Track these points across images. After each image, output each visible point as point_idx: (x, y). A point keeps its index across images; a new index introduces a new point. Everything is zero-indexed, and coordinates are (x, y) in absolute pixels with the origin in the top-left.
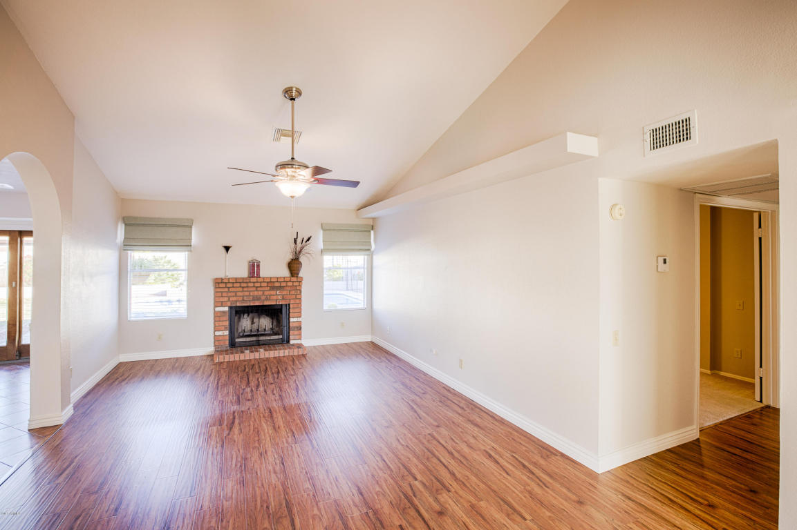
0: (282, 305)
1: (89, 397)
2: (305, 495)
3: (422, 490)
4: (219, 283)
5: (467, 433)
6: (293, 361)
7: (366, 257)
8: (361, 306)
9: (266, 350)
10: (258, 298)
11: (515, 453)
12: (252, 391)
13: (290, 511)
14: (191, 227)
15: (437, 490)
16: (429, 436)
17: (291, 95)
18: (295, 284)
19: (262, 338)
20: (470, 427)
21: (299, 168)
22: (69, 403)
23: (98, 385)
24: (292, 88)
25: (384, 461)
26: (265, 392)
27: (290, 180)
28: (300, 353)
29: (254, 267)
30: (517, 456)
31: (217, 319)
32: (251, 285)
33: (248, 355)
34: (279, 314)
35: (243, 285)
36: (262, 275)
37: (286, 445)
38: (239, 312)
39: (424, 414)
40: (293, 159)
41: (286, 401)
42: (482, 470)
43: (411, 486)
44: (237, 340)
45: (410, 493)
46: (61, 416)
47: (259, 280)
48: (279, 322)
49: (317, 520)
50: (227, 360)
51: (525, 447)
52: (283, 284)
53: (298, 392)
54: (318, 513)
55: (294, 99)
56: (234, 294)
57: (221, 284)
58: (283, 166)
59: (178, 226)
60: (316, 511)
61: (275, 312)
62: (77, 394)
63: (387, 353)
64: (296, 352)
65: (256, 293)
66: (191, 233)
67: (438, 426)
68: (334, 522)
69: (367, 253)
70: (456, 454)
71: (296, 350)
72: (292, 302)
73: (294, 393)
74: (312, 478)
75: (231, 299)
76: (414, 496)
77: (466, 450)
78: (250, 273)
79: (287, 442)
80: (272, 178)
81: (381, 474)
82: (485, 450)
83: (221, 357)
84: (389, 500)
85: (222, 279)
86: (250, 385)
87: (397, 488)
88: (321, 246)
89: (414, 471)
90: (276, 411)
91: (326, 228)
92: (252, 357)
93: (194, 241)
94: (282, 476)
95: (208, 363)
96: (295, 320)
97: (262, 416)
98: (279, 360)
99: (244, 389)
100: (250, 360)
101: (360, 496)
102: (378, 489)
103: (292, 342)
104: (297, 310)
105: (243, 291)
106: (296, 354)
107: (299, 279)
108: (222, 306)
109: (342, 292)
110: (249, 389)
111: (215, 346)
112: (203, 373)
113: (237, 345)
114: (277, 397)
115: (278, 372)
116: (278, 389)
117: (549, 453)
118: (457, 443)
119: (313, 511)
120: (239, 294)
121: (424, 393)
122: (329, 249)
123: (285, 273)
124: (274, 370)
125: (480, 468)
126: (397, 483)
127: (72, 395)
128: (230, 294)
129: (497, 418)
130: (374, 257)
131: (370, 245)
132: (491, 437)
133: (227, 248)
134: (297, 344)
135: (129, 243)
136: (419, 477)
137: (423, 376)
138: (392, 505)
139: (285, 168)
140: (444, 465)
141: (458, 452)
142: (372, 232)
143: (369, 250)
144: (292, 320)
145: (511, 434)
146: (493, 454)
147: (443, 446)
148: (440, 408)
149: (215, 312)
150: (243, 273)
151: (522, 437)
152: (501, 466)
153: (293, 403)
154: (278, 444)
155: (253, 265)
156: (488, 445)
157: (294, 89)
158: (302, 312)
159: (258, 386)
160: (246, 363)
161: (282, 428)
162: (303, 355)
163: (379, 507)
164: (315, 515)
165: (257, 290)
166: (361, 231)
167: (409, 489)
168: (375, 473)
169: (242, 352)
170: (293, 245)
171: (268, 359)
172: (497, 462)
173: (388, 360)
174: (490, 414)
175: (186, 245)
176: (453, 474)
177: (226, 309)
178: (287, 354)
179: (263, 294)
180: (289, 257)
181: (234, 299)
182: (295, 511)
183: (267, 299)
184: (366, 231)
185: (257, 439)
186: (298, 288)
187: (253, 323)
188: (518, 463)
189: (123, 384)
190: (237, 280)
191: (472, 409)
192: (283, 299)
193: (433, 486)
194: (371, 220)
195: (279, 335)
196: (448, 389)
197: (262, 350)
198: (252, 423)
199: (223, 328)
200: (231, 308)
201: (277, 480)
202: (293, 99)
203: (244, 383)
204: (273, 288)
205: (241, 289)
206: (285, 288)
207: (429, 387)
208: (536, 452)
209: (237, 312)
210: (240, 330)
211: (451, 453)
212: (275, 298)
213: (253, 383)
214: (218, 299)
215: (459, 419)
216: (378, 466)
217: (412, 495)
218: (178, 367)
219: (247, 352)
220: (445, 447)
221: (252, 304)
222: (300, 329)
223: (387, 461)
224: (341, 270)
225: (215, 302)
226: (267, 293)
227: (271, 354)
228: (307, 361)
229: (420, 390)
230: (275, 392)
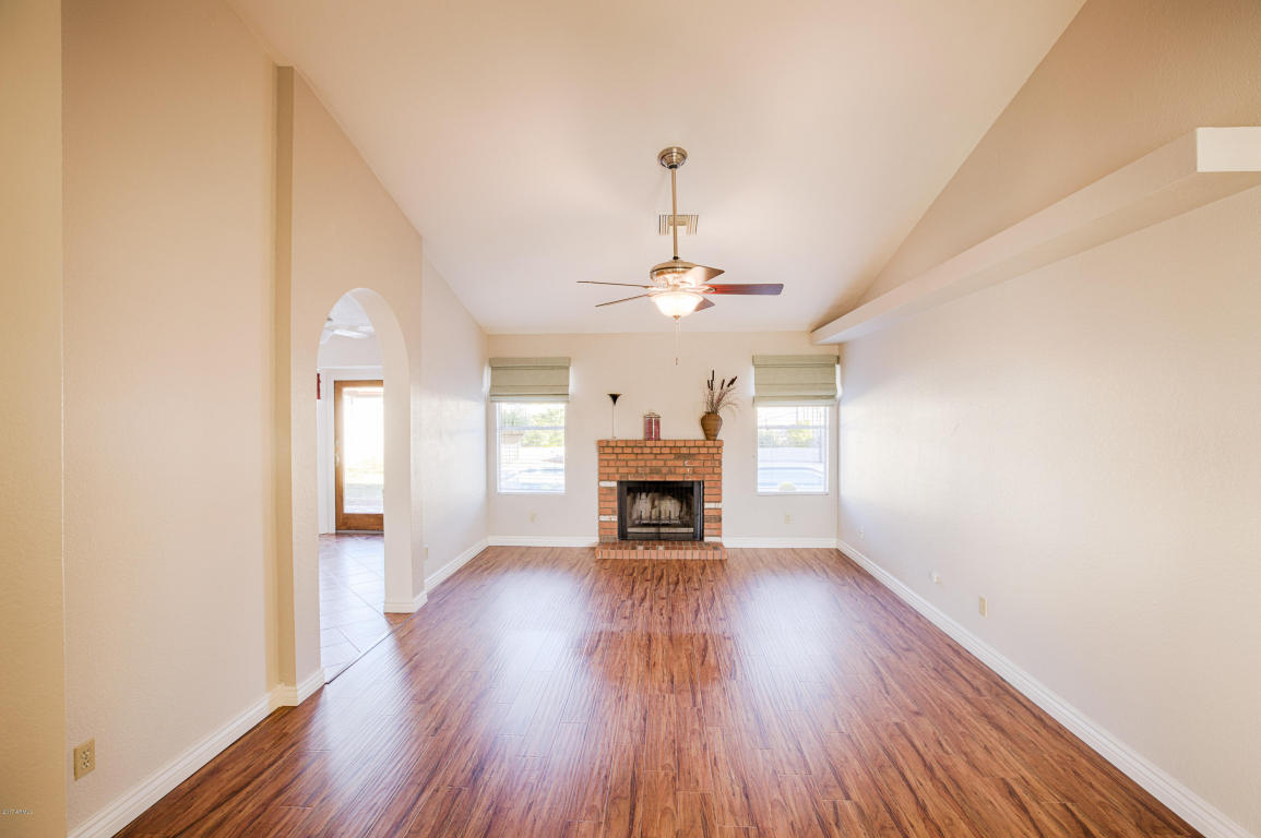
0: (693, 482)
1: (447, 585)
2: (662, 774)
3: (855, 819)
4: (603, 446)
5: (973, 738)
6: (704, 568)
7: (828, 408)
8: (820, 489)
9: (667, 548)
10: (657, 471)
11: (1072, 801)
12: (633, 605)
13: (634, 792)
14: (567, 368)
15: (883, 828)
16: (895, 727)
17: (671, 160)
18: (711, 451)
19: (663, 530)
20: (984, 728)
21: (683, 272)
22: (422, 588)
23: (460, 571)
24: (671, 149)
25: (802, 753)
26: (651, 609)
27: (673, 291)
28: (717, 558)
29: (652, 424)
30: (1073, 808)
31: (602, 497)
32: (647, 451)
33: (640, 553)
34: (689, 495)
35: (636, 451)
36: (662, 436)
37: (657, 692)
38: (631, 489)
39: (897, 687)
40: (676, 258)
41: (676, 628)
42: (984, 815)
43: (835, 807)
44: (630, 530)
45: (831, 820)
46: (414, 603)
47: (659, 444)
48: (689, 506)
49: (669, 816)
50: (612, 557)
51: (1103, 796)
52: (693, 451)
53: (696, 615)
54: (672, 807)
55: (675, 167)
56: (624, 464)
57: (608, 450)
58: (660, 271)
59: (553, 368)
60: (670, 804)
61: (684, 493)
62: (433, 580)
63: (859, 572)
64: (710, 555)
65: (654, 463)
66: (568, 377)
67: (917, 714)
68: (692, 827)
69: (830, 402)
70: (940, 773)
71: (710, 553)
72: (707, 478)
73: (691, 617)
74: (680, 750)
75: (620, 471)
76: (836, 825)
77: (962, 768)
78: (646, 433)
79: (660, 690)
80: (644, 291)
81: (788, 770)
82: (1003, 779)
83: (605, 551)
84: (791, 818)
85: (608, 442)
86: (634, 596)
87: (809, 803)
88: (752, 391)
89: (850, 782)
90: (657, 639)
91: (760, 364)
92: (647, 557)
93: (572, 389)
94: (638, 737)
95: (588, 559)
96: (712, 505)
97: (636, 643)
98: (683, 564)
99: (624, 601)
100: (644, 561)
101: (744, 797)
102: (776, 795)
103: (706, 539)
104: (714, 491)
105: (637, 459)
106: (710, 558)
107: (717, 444)
108: (608, 480)
109: (810, 466)
110: (629, 603)
111: (600, 536)
112: (579, 571)
113: (629, 536)
114: (665, 620)
115: (677, 583)
116: (670, 607)
117: (1159, 823)
118: (947, 753)
119: (666, 801)
120: (631, 463)
121: (907, 650)
122: (766, 395)
123: (698, 434)
124: (673, 578)
125: (982, 811)
126: (811, 796)
127: (426, 581)
128: (618, 463)
129: (1047, 721)
130: (843, 410)
131: (835, 389)
132: (1026, 757)
133: (615, 397)
134: (714, 543)
135: (497, 392)
136: (855, 794)
137: (913, 619)
138: (794, 831)
139: (663, 273)
140: (909, 785)
141: (945, 769)
142: (838, 367)
143: (833, 397)
144: (707, 505)
145: (1074, 760)
146: (1018, 790)
147: (918, 751)
148: (932, 681)
149: (600, 489)
150: (636, 432)
151: (1099, 774)
152: (1031, 820)
153: (684, 632)
154: (646, 689)
155: (650, 422)
156: (1014, 771)
157: (675, 150)
158: (723, 495)
159: (643, 599)
160: (635, 564)
161: (659, 667)
162: (721, 560)
163: (771, 826)
164: (667, 808)
165: (655, 459)
166: (819, 366)
167: (832, 809)
168: (780, 769)
169: (634, 548)
170: (707, 391)
171: (668, 562)
172: (1023, 809)
173: (858, 585)
174: (1036, 712)
175: (561, 393)
176: (923, 808)
177: (614, 484)
178: (696, 557)
179: (665, 465)
180: (702, 410)
181: (625, 470)
182: (641, 793)
183: (670, 472)
184: (826, 365)
185: (620, 675)
186: (716, 457)
187: (653, 507)
188: (1074, 824)
189: (486, 573)
190: (627, 444)
191: (997, 695)
192: (694, 473)
193: (876, 818)
194: (837, 347)
195: (689, 526)
196: (957, 650)
197: (661, 548)
198: (620, 652)
199: (610, 512)
200: (620, 483)
201: (629, 740)
202: (673, 167)
203: (627, 592)
204: (679, 456)
205: (633, 457)
206: (697, 457)
207: (920, 639)
208: (1125, 812)
209: (630, 490)
210: (635, 516)
211: (929, 768)
212: (681, 471)
213: (637, 595)
214: (603, 470)
215: (965, 710)
216: (787, 756)
217: (833, 823)
218: (550, 559)
219: (641, 548)
220: (919, 754)
221: (649, 479)
222: (720, 520)
223: (806, 753)
224: (811, 430)
225: (600, 473)
226: (670, 463)
227: (675, 554)
228: (724, 570)
229: (901, 642)
230: (664, 611)
